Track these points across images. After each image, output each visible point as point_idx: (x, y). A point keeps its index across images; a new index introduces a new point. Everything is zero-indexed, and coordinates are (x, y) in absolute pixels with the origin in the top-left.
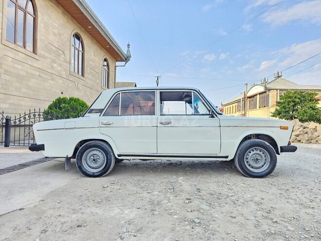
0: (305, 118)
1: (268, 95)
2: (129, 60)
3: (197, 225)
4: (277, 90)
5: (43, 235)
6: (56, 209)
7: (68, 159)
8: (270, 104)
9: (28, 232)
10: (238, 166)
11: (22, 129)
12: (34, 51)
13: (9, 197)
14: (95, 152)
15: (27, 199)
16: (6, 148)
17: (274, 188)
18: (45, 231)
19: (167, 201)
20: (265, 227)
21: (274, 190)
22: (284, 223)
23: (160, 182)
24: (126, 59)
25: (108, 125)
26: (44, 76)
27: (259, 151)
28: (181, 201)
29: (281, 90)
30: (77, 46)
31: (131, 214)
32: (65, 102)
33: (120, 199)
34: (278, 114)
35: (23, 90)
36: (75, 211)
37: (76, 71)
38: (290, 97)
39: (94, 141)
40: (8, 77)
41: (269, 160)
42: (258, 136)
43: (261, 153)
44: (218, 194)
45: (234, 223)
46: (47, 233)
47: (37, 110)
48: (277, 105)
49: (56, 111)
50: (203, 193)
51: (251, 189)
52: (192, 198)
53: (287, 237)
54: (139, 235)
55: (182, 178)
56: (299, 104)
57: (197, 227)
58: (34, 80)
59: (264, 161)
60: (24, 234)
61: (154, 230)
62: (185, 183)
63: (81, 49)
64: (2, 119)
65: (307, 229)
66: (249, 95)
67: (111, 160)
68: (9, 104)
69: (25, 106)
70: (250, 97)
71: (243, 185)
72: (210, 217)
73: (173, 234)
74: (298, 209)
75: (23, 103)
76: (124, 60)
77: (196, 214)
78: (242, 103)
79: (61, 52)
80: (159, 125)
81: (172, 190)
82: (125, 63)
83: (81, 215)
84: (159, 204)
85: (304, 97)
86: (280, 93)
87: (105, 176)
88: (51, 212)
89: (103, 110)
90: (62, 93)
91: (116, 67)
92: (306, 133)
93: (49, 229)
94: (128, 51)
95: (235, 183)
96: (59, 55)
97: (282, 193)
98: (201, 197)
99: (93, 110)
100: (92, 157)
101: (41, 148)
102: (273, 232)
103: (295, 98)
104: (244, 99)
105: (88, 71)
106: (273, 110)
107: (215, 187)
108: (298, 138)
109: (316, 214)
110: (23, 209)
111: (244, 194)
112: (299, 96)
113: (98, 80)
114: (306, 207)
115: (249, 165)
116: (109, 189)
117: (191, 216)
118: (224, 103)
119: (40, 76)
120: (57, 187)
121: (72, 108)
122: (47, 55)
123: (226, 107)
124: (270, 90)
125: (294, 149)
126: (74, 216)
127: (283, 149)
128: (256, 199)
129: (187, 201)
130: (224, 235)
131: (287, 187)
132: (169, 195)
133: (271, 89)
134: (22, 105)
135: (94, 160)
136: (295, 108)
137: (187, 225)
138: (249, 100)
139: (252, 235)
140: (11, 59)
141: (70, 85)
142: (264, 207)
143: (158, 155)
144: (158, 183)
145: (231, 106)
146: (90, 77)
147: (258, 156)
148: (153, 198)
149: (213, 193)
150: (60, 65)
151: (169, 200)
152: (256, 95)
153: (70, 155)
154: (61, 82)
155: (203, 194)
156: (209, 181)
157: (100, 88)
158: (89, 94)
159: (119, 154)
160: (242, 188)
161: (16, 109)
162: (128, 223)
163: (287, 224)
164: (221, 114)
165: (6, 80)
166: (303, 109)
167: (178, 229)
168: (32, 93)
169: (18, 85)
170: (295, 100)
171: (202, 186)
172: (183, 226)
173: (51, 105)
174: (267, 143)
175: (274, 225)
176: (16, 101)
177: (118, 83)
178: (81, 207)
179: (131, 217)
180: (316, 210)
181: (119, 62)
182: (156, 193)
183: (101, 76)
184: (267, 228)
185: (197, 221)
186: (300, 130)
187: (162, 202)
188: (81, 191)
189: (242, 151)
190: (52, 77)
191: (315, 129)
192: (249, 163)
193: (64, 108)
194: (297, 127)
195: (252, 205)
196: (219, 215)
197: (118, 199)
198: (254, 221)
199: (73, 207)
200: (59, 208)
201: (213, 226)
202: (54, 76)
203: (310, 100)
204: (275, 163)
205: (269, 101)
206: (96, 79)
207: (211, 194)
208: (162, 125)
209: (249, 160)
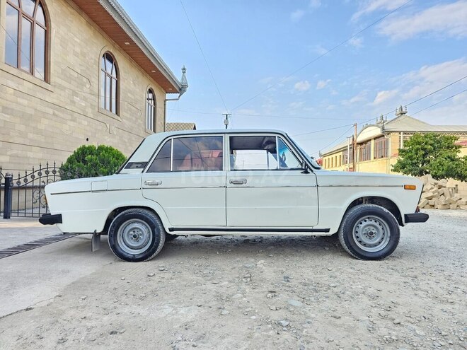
0: (440, 172)
1: (388, 140)
2: (185, 91)
3: (285, 329)
4: (400, 132)
5: (60, 346)
6: (79, 309)
7: (96, 235)
8: (390, 154)
9: (39, 343)
10: (343, 242)
11: (29, 192)
12: (46, 79)
13: (11, 292)
14: (136, 225)
15: (37, 294)
16: (6, 220)
17: (396, 275)
18: (63, 341)
19: (241, 295)
20: (383, 331)
21: (396, 277)
22: (410, 325)
23: (231, 267)
24: (180, 89)
25: (155, 185)
26: (61, 114)
27: (373, 221)
28: (262, 295)
29: (405, 133)
30: (109, 71)
31: (188, 314)
32: (91, 153)
33: (172, 292)
34: (401, 167)
35: (31, 135)
36: (106, 311)
37: (108, 108)
38: (419, 143)
39: (135, 210)
40: (8, 116)
41: (389, 234)
42: (372, 199)
43: (377, 224)
44: (315, 285)
45: (337, 326)
46: (67, 343)
47: (51, 165)
48: (399, 155)
49: (79, 166)
50: (293, 283)
51: (363, 277)
52: (276, 290)
53: (415, 344)
54: (200, 345)
55: (262, 261)
56: (432, 152)
57: (284, 333)
58: (46, 121)
59: (381, 236)
60: (33, 345)
61: (222, 337)
62: (267, 268)
63: (114, 75)
65: (443, 333)
66: (359, 139)
67: (159, 236)
68: (10, 156)
69: (34, 158)
70: (361, 144)
71: (351, 271)
72: (303, 317)
73: (249, 342)
74: (431, 304)
75: (30, 154)
76: (178, 90)
77: (283, 313)
78: (348, 153)
79: (85, 80)
80: (229, 185)
81: (249, 279)
82: (179, 95)
83: (115, 316)
84: (229, 299)
85: (438, 142)
86: (404, 137)
87: (150, 260)
88: (72, 312)
89: (147, 163)
90: (87, 140)
91: (165, 100)
92: (443, 194)
93: (69, 338)
94: (184, 78)
95: (339, 268)
96: (84, 85)
97: (408, 281)
98: (290, 289)
99: (132, 163)
100: (132, 233)
101: (57, 219)
102: (393, 338)
103: (426, 144)
104: (353, 146)
105: (126, 108)
106: (394, 162)
107: (310, 274)
108: (431, 202)
109: (456, 311)
110: (31, 309)
111: (352, 283)
112: (432, 142)
113: (139, 121)
114: (442, 302)
115: (360, 242)
116: (156, 278)
117: (275, 316)
118: (323, 153)
119: (54, 114)
120: (81, 276)
121: (102, 161)
122: (65, 84)
123: (327, 158)
124: (389, 133)
125: (424, 218)
126: (106, 318)
127: (409, 219)
128: (370, 291)
129: (270, 295)
130: (323, 344)
131: (416, 273)
132: (243, 286)
133: (391, 132)
134: (30, 158)
135: (135, 236)
136: (426, 159)
137: (267, 330)
138: (359, 147)
139: (364, 343)
140: (12, 91)
141: (100, 128)
142: (382, 302)
143: (227, 228)
144: (227, 269)
145: (334, 156)
146: (128, 116)
147: (372, 228)
148: (222, 290)
149: (307, 282)
150: (85, 99)
151: (244, 293)
152: (370, 140)
153: (100, 229)
154: (86, 123)
155: (293, 284)
156: (302, 266)
157: (142, 132)
158: (127, 141)
159: (171, 227)
160: (350, 275)
161: (19, 164)
162: (184, 327)
163: (415, 327)
164: (318, 168)
165: (5, 121)
166: (438, 160)
167: (257, 335)
168: (43, 140)
169: (22, 128)
170: (426, 147)
171: (291, 273)
172: (264, 331)
173: (71, 157)
174: (385, 209)
175: (397, 328)
176: (20, 152)
177: (170, 124)
178: (116, 304)
179: (189, 318)
180: (456, 306)
181: (171, 94)
182: (225, 283)
183: (143, 113)
184: (386, 333)
185: (285, 323)
186: (433, 190)
187: (234, 297)
188: (116, 282)
189: (349, 222)
190: (72, 115)
191: (456, 189)
192: (359, 239)
193: (91, 161)
194: (429, 187)
195: (365, 300)
196: (317, 315)
197: (170, 293)
198: (368, 323)
199: (104, 305)
200: (84, 307)
201: (308, 330)
202: (76, 115)
203: (448, 147)
204: (398, 238)
205: (388, 149)
206: (136, 118)
207: (305, 285)
208: (233, 185)
209: (360, 234)
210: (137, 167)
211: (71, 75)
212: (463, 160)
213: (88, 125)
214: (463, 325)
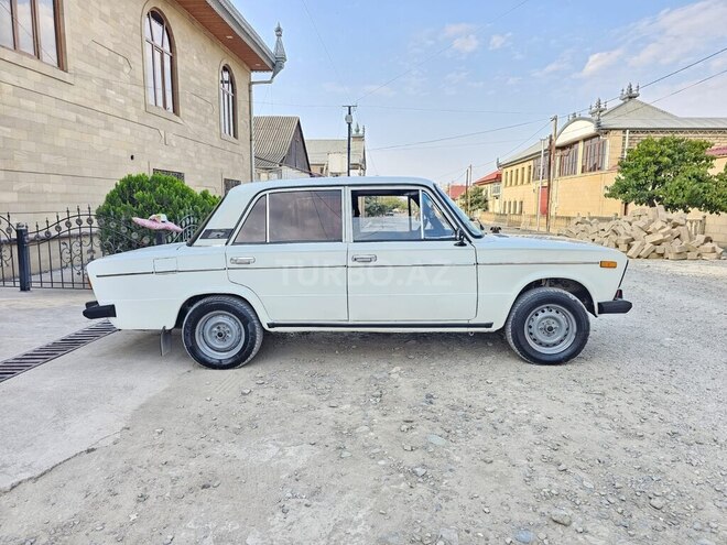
0: (679, 200)
1: (604, 142)
2: (281, 68)
3: (420, 480)
4: (624, 130)
5: (141, 506)
6: (156, 448)
7: (166, 333)
8: (607, 165)
9: (113, 501)
10: (511, 341)
11: (55, 245)
12: (61, 64)
13: (61, 424)
14: (220, 319)
15: (95, 425)
16: (23, 293)
17: (578, 391)
18: (142, 498)
19: (366, 428)
20: (542, 482)
21: (577, 396)
22: (578, 471)
23: (355, 378)
24: (274, 65)
25: (244, 265)
26: (87, 120)
27: (554, 311)
28: (395, 426)
29: (633, 131)
30: (158, 42)
31: (298, 457)
32: (142, 188)
33: (277, 422)
34: (619, 190)
35: (45, 158)
36: (193, 453)
37: (160, 103)
38: (651, 154)
39: (215, 298)
40: (9, 130)
41: (575, 330)
43: (553, 314)
44: (465, 408)
45: (487, 474)
46: (148, 502)
47: (84, 210)
48: (619, 171)
49: (125, 209)
50: (439, 405)
51: (532, 395)
52: (415, 417)
53: (578, 502)
54: (315, 503)
55: (398, 368)
56: (669, 168)
57: (419, 485)
58: (67, 133)
59: (564, 331)
60: (107, 505)
61: (342, 493)
62: (403, 378)
63: (167, 48)
64: (9, 230)
65: (617, 485)
66: (560, 141)
67: (254, 334)
68: (18, 192)
69: (53, 193)
70: (562, 148)
71: (517, 384)
72: (444, 462)
73: (375, 500)
74: (612, 440)
75: (47, 187)
76: (270, 66)
77: (419, 454)
78: (542, 161)
79: (121, 60)
80: (351, 263)
81: (378, 400)
82: (271, 73)
83: (205, 460)
84: (351, 433)
85: (681, 151)
86: (631, 138)
87: (246, 364)
88: (148, 454)
90: (132, 157)
91: (251, 84)
92: (678, 237)
93: (151, 494)
94: (279, 44)
95: (504, 376)
96: (120, 69)
97: (590, 401)
98: (433, 415)
99: (211, 231)
100: (215, 329)
102: (554, 492)
103: (661, 154)
104: (549, 152)
105: (188, 100)
106: (611, 183)
107: (462, 389)
108: (660, 249)
109: (643, 451)
110: (93, 450)
111: (515, 405)
112: (670, 151)
113: (210, 121)
114: (628, 435)
115: (535, 340)
116: (253, 398)
117: (410, 460)
118: (502, 161)
119: (78, 121)
120: (151, 395)
121: (160, 201)
122: (91, 70)
123: (509, 170)
124: (607, 131)
125: (626, 307)
126: (193, 463)
127: (603, 308)
128: (538, 418)
129: (404, 427)
130: (466, 501)
131: (604, 388)
132: (371, 412)
133: (611, 130)
134: (47, 192)
135: (220, 335)
136: (659, 178)
137: (399, 482)
138: (559, 153)
139: (516, 499)
140: (11, 89)
141: (150, 137)
142: (549, 436)
143: (350, 323)
145: (520, 167)
146: (193, 114)
147: (552, 321)
148: (342, 419)
149: (456, 403)
150: (124, 92)
151: (371, 426)
152: (577, 142)
153: (170, 325)
154: (128, 131)
155: (437, 407)
156: (452, 375)
157: (217, 139)
158: (193, 155)
159: (271, 322)
160: (516, 393)
161: (33, 202)
162: (294, 477)
163: (583, 475)
164: (480, 237)
165: (4, 138)
166: (677, 181)
167: (385, 489)
168: (66, 164)
169: (32, 146)
170: (660, 159)
171: (436, 389)
172: (395, 483)
173: (113, 193)
174: (571, 296)
175: (561, 477)
176: (32, 185)
177: (258, 119)
178: (203, 441)
179: (299, 465)
180: (645, 443)
181: (258, 73)
182: (346, 407)
183: (217, 109)
184: (546, 485)
185: (420, 471)
186: (663, 231)
187: (357, 430)
188: (200, 404)
189: (521, 314)
190: (106, 121)
191: (703, 222)
192: (533, 337)
193: (143, 200)
194: (658, 225)
195: (528, 432)
196: (462, 458)
197: (274, 424)
198: (526, 469)
199: (188, 443)
200: (162, 446)
201: (449, 481)
202: (111, 119)
203: (695, 160)
204: (587, 335)
205: (603, 155)
206: (206, 117)
207: (453, 408)
208: (356, 264)
209: (534, 330)
210: (218, 237)
211: (97, 52)
212: (716, 180)
213: (132, 134)
214: (645, 472)
